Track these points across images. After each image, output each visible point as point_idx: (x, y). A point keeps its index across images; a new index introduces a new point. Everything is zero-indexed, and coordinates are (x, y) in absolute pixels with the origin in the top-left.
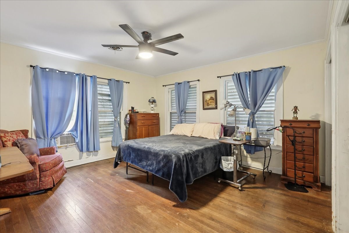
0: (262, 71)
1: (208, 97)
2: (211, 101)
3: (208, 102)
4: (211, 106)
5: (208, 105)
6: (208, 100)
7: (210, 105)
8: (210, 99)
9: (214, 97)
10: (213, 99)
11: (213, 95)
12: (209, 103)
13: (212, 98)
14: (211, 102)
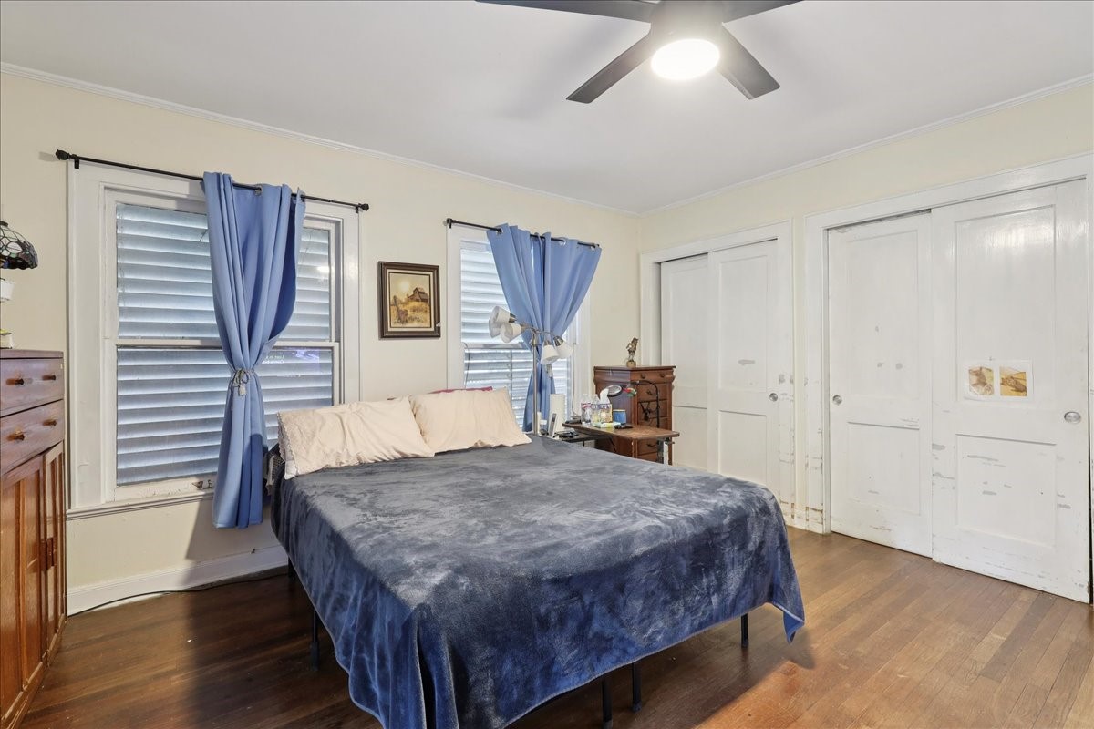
0: (561, 243)
1: (402, 286)
2: (417, 304)
3: (401, 307)
4: (415, 324)
5: (403, 318)
6: (403, 299)
7: (412, 319)
8: (412, 298)
9: (427, 292)
10: (423, 300)
11: (423, 282)
12: (409, 313)
13: (418, 295)
14: (414, 310)
